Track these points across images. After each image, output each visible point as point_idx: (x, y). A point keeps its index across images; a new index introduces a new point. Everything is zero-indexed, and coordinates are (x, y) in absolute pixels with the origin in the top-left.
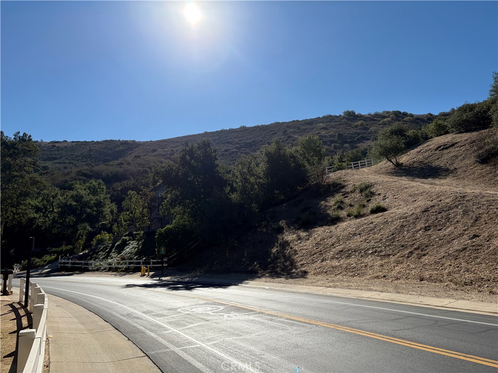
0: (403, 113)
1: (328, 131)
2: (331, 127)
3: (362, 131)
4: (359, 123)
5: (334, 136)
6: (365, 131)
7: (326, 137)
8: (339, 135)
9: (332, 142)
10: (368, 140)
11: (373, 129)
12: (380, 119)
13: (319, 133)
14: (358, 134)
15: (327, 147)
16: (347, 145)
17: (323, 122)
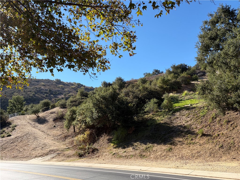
0: (82, 84)
1: (45, 87)
2: (47, 85)
3: (61, 90)
4: (61, 86)
5: (48, 90)
6: (62, 90)
7: (43, 90)
8: (50, 90)
9: (46, 93)
10: (63, 94)
11: (66, 90)
12: (71, 85)
13: (40, 87)
14: (59, 91)
15: (42, 95)
16: (52, 96)
17: (44, 82)
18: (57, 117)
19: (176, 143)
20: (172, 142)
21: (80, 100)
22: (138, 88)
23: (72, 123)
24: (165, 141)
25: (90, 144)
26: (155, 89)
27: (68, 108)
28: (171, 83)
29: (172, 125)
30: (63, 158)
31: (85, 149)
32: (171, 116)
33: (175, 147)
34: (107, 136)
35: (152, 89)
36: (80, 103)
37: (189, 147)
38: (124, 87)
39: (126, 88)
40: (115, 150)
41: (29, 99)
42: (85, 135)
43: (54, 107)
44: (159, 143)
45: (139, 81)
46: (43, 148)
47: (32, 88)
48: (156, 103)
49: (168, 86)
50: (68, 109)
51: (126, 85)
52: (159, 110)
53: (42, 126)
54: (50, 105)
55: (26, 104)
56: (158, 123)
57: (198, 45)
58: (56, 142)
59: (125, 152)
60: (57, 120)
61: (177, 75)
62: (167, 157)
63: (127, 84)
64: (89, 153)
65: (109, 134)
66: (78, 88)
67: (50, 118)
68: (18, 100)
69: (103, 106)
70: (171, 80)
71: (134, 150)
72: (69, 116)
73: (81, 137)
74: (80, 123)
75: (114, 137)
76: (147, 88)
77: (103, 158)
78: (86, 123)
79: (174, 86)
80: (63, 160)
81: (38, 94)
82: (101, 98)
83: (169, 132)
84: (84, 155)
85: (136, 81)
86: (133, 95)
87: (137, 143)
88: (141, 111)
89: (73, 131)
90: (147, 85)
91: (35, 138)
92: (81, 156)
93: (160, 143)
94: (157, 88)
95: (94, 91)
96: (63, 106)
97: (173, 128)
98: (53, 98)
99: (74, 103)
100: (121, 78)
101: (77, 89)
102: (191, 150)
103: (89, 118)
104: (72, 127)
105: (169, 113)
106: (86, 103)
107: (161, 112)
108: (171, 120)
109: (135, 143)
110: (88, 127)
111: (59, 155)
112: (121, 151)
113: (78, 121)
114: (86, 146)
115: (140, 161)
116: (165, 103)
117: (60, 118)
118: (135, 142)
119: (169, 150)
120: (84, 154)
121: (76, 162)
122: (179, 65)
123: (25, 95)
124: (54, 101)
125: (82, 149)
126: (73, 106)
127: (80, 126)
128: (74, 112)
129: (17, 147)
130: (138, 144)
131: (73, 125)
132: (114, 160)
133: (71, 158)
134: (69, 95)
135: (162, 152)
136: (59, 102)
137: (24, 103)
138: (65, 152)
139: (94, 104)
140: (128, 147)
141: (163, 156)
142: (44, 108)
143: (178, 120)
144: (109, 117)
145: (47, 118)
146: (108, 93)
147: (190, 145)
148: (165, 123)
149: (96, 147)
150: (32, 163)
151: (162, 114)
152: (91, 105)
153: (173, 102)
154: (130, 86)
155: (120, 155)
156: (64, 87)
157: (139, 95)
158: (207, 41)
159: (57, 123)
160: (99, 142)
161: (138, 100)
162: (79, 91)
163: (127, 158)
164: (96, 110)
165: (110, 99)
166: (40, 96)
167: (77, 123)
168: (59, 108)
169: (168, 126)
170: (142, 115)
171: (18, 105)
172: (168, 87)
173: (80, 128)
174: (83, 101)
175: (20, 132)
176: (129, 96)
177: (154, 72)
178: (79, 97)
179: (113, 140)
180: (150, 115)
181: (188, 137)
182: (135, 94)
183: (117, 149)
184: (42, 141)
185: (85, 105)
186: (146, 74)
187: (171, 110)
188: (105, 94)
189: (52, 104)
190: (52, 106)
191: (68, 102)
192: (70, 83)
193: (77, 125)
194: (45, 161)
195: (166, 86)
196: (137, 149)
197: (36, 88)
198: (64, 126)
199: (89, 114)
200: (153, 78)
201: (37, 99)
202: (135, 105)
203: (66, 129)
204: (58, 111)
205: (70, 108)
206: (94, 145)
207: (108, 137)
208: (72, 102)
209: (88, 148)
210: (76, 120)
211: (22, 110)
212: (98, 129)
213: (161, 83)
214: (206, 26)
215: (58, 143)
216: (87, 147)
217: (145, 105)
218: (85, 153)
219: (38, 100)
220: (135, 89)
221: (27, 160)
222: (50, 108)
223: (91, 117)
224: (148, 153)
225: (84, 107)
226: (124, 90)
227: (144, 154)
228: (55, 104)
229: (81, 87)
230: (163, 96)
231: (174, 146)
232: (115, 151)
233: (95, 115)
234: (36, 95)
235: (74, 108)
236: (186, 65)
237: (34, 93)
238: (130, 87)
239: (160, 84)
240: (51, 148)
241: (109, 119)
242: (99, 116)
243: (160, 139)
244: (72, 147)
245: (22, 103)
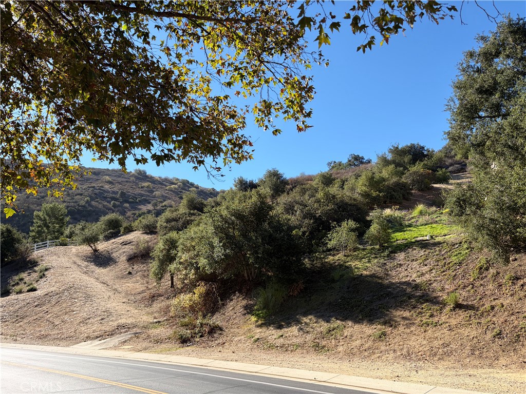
0: (191, 183)
1: (113, 186)
2: (117, 183)
3: (147, 193)
4: (146, 184)
5: (118, 192)
6: (149, 194)
7: (108, 192)
8: (122, 193)
9: (116, 199)
10: (149, 203)
11: (157, 193)
12: (167, 184)
13: (102, 187)
14: (142, 195)
15: (106, 203)
16: (127, 205)
17: (110, 175)
18: (135, 254)
19: (396, 322)
20: (387, 318)
21: (186, 217)
22: (313, 196)
23: (168, 268)
24: (370, 316)
25: (204, 316)
26: (351, 198)
27: (161, 233)
28: (388, 186)
29: (387, 280)
30: (145, 344)
31: (195, 327)
32: (385, 260)
33: (393, 331)
34: (243, 299)
35: (347, 200)
36: (186, 225)
37: (425, 332)
38: (283, 192)
39: (288, 194)
40: (259, 330)
41: (78, 210)
42: (196, 295)
43: (129, 230)
44: (357, 321)
45: (317, 180)
46: (104, 321)
47: (84, 187)
48: (352, 230)
49: (380, 192)
50: (159, 237)
51: (288, 187)
52: (361, 247)
53: (103, 270)
54: (121, 226)
55: (71, 221)
56: (358, 275)
57: (452, 105)
58: (132, 308)
59: (282, 336)
60: (136, 259)
61: (401, 169)
62: (374, 353)
63: (291, 186)
64: (201, 336)
65: (248, 294)
66: (184, 191)
67: (120, 255)
68: (53, 213)
69: (237, 233)
70: (387, 180)
71: (301, 333)
72: (162, 251)
73: (185, 299)
74: (186, 269)
75: (258, 302)
76: (334, 197)
77: (233, 348)
78: (197, 268)
79: (393, 193)
80: (145, 349)
81: (97, 201)
82: (232, 215)
83: (382, 295)
84: (192, 340)
85: (310, 178)
86: (302, 212)
87: (310, 317)
88: (320, 246)
89: (170, 285)
90: (334, 190)
91: (88, 297)
92: (184, 341)
93: (360, 319)
94: (356, 196)
95: (218, 199)
96: (150, 230)
97: (391, 288)
98: (130, 210)
99: (173, 223)
100: (278, 171)
101: (181, 192)
102: (429, 340)
103: (206, 259)
104: (167, 276)
105: (382, 254)
106: (198, 225)
107: (364, 250)
108: (386, 270)
109: (304, 317)
110: (203, 277)
111: (138, 337)
112: (272, 334)
113: (181, 263)
114: (197, 319)
115: (313, 359)
116: (373, 230)
117: (142, 256)
118: (305, 314)
119: (380, 337)
120: (192, 337)
121: (173, 354)
122: (407, 146)
123: (69, 202)
124: (130, 217)
125: (188, 326)
126: (172, 229)
127: (184, 275)
128: (172, 244)
129: (49, 316)
130: (310, 320)
131: (170, 272)
132: (256, 353)
133: (163, 346)
134: (163, 204)
135: (363, 340)
136: (142, 220)
137: (68, 219)
138: (151, 331)
139: (216, 228)
140: (289, 325)
141: (366, 350)
142: (109, 231)
143: (400, 269)
144: (249, 258)
145: (114, 255)
146: (247, 204)
147: (428, 328)
148: (373, 276)
149: (219, 323)
150: (78, 353)
151: (365, 255)
152: (211, 229)
153: (392, 228)
154: (297, 189)
155: (270, 344)
156: (154, 188)
157: (317, 212)
158: (472, 96)
159: (136, 267)
160: (225, 312)
161: (313, 223)
162: (186, 196)
163: (286, 351)
164: (220, 242)
165: (252, 218)
166: (100, 206)
167: (178, 268)
168: (141, 232)
169: (379, 283)
170: (321, 255)
171: (53, 224)
172: (381, 195)
173: (184, 280)
174: (192, 221)
175: (56, 282)
176: (293, 214)
177: (350, 161)
178: (184, 212)
179: (255, 308)
180: (340, 257)
181: (422, 308)
182: (307, 208)
183: (264, 329)
184: (103, 304)
185: (196, 229)
186: (332, 165)
187: (387, 248)
188: (240, 207)
189: (125, 225)
190: (125, 228)
191: (161, 221)
192: (166, 180)
193: (179, 272)
194: (106, 349)
195: (377, 192)
196: (307, 332)
197: (94, 187)
198: (151, 274)
199: (204, 249)
200: (349, 174)
201: (94, 211)
202: (307, 234)
203: (154, 280)
204: (138, 240)
205: (165, 234)
206: (215, 317)
207: (244, 302)
208: (170, 222)
209: (200, 325)
210: (177, 261)
211: (62, 234)
212: (223, 282)
213: (365, 185)
214: (472, 63)
215: (137, 311)
216: (198, 321)
217: (329, 234)
218: (193, 335)
219: (96, 215)
220: (307, 197)
221: (68, 346)
222: (121, 233)
223: (208, 257)
224: (333, 341)
225: (196, 233)
226: (283, 199)
227: (324, 343)
228: (133, 225)
229: (191, 188)
230: (368, 215)
231: (390, 329)
232: (259, 333)
233: (219, 253)
234: (93, 203)
235: (173, 235)
236: (423, 148)
237: (88, 198)
238: (296, 193)
239: (364, 188)
240: (120, 321)
241: (248, 262)
242: (226, 255)
243: (361, 311)
244: (166, 320)
245: (62, 219)
